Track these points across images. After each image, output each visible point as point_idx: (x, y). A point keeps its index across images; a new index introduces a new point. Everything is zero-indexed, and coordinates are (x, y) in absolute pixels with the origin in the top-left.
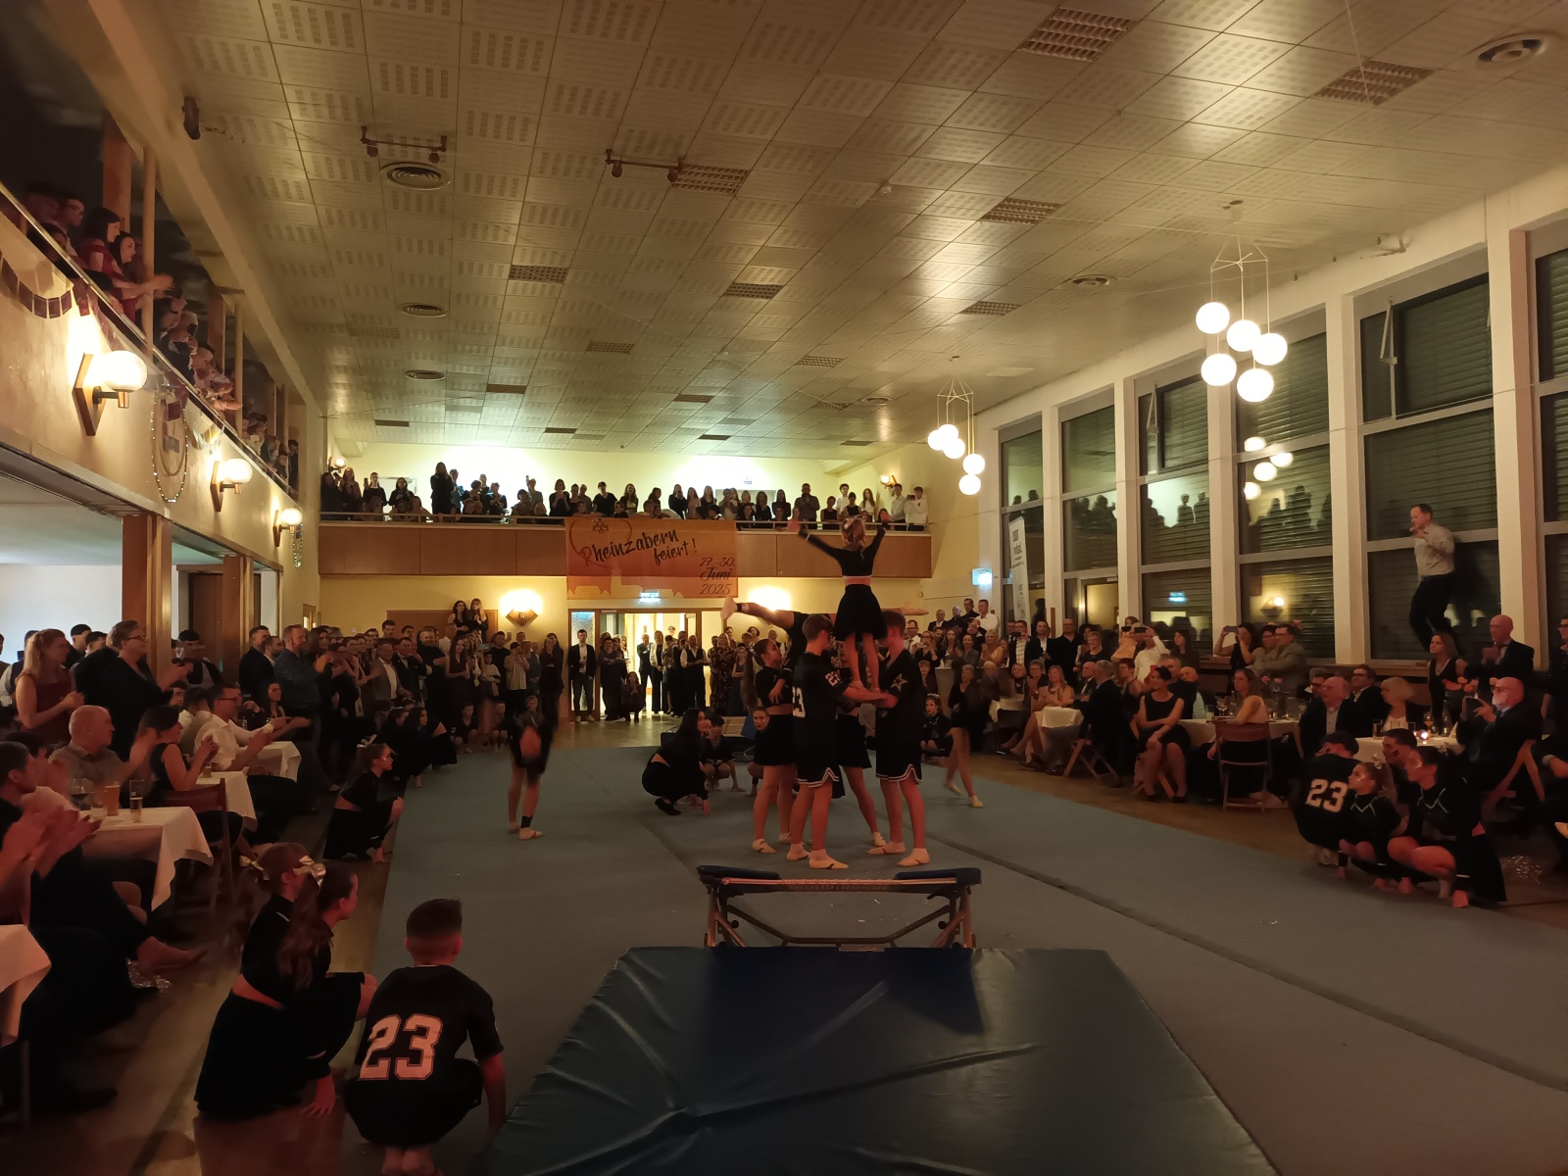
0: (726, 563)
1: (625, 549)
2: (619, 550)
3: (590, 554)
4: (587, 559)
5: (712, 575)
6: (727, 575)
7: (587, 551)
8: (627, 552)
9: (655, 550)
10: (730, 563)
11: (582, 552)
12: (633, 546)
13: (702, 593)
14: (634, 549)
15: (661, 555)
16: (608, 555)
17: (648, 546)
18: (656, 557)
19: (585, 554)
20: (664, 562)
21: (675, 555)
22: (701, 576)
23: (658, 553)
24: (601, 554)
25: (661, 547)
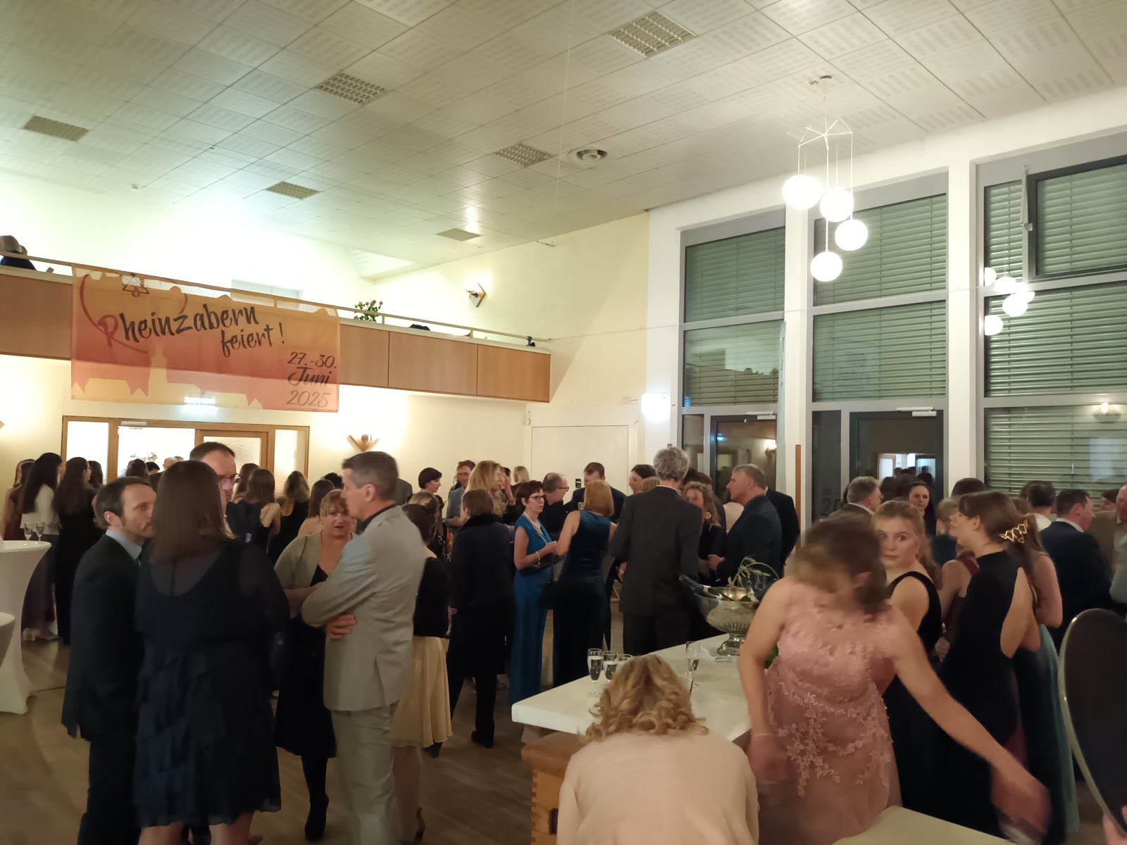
0: (324, 363)
1: (174, 326)
2: (163, 327)
3: (116, 327)
4: (110, 336)
5: (304, 378)
6: (325, 380)
7: (110, 322)
8: (179, 331)
9: (223, 332)
10: (329, 363)
11: (102, 323)
12: (189, 322)
13: (288, 403)
14: (190, 328)
15: (231, 341)
16: (145, 333)
17: (211, 326)
18: (224, 344)
19: (106, 327)
20: (238, 352)
21: (252, 344)
22: (289, 379)
23: (228, 337)
24: (135, 330)
25: (232, 331)
